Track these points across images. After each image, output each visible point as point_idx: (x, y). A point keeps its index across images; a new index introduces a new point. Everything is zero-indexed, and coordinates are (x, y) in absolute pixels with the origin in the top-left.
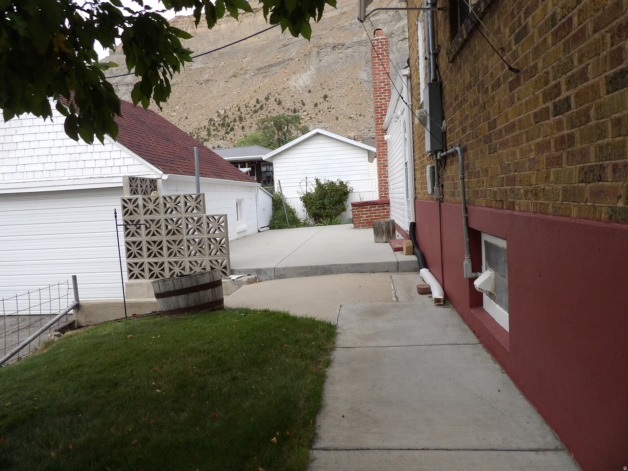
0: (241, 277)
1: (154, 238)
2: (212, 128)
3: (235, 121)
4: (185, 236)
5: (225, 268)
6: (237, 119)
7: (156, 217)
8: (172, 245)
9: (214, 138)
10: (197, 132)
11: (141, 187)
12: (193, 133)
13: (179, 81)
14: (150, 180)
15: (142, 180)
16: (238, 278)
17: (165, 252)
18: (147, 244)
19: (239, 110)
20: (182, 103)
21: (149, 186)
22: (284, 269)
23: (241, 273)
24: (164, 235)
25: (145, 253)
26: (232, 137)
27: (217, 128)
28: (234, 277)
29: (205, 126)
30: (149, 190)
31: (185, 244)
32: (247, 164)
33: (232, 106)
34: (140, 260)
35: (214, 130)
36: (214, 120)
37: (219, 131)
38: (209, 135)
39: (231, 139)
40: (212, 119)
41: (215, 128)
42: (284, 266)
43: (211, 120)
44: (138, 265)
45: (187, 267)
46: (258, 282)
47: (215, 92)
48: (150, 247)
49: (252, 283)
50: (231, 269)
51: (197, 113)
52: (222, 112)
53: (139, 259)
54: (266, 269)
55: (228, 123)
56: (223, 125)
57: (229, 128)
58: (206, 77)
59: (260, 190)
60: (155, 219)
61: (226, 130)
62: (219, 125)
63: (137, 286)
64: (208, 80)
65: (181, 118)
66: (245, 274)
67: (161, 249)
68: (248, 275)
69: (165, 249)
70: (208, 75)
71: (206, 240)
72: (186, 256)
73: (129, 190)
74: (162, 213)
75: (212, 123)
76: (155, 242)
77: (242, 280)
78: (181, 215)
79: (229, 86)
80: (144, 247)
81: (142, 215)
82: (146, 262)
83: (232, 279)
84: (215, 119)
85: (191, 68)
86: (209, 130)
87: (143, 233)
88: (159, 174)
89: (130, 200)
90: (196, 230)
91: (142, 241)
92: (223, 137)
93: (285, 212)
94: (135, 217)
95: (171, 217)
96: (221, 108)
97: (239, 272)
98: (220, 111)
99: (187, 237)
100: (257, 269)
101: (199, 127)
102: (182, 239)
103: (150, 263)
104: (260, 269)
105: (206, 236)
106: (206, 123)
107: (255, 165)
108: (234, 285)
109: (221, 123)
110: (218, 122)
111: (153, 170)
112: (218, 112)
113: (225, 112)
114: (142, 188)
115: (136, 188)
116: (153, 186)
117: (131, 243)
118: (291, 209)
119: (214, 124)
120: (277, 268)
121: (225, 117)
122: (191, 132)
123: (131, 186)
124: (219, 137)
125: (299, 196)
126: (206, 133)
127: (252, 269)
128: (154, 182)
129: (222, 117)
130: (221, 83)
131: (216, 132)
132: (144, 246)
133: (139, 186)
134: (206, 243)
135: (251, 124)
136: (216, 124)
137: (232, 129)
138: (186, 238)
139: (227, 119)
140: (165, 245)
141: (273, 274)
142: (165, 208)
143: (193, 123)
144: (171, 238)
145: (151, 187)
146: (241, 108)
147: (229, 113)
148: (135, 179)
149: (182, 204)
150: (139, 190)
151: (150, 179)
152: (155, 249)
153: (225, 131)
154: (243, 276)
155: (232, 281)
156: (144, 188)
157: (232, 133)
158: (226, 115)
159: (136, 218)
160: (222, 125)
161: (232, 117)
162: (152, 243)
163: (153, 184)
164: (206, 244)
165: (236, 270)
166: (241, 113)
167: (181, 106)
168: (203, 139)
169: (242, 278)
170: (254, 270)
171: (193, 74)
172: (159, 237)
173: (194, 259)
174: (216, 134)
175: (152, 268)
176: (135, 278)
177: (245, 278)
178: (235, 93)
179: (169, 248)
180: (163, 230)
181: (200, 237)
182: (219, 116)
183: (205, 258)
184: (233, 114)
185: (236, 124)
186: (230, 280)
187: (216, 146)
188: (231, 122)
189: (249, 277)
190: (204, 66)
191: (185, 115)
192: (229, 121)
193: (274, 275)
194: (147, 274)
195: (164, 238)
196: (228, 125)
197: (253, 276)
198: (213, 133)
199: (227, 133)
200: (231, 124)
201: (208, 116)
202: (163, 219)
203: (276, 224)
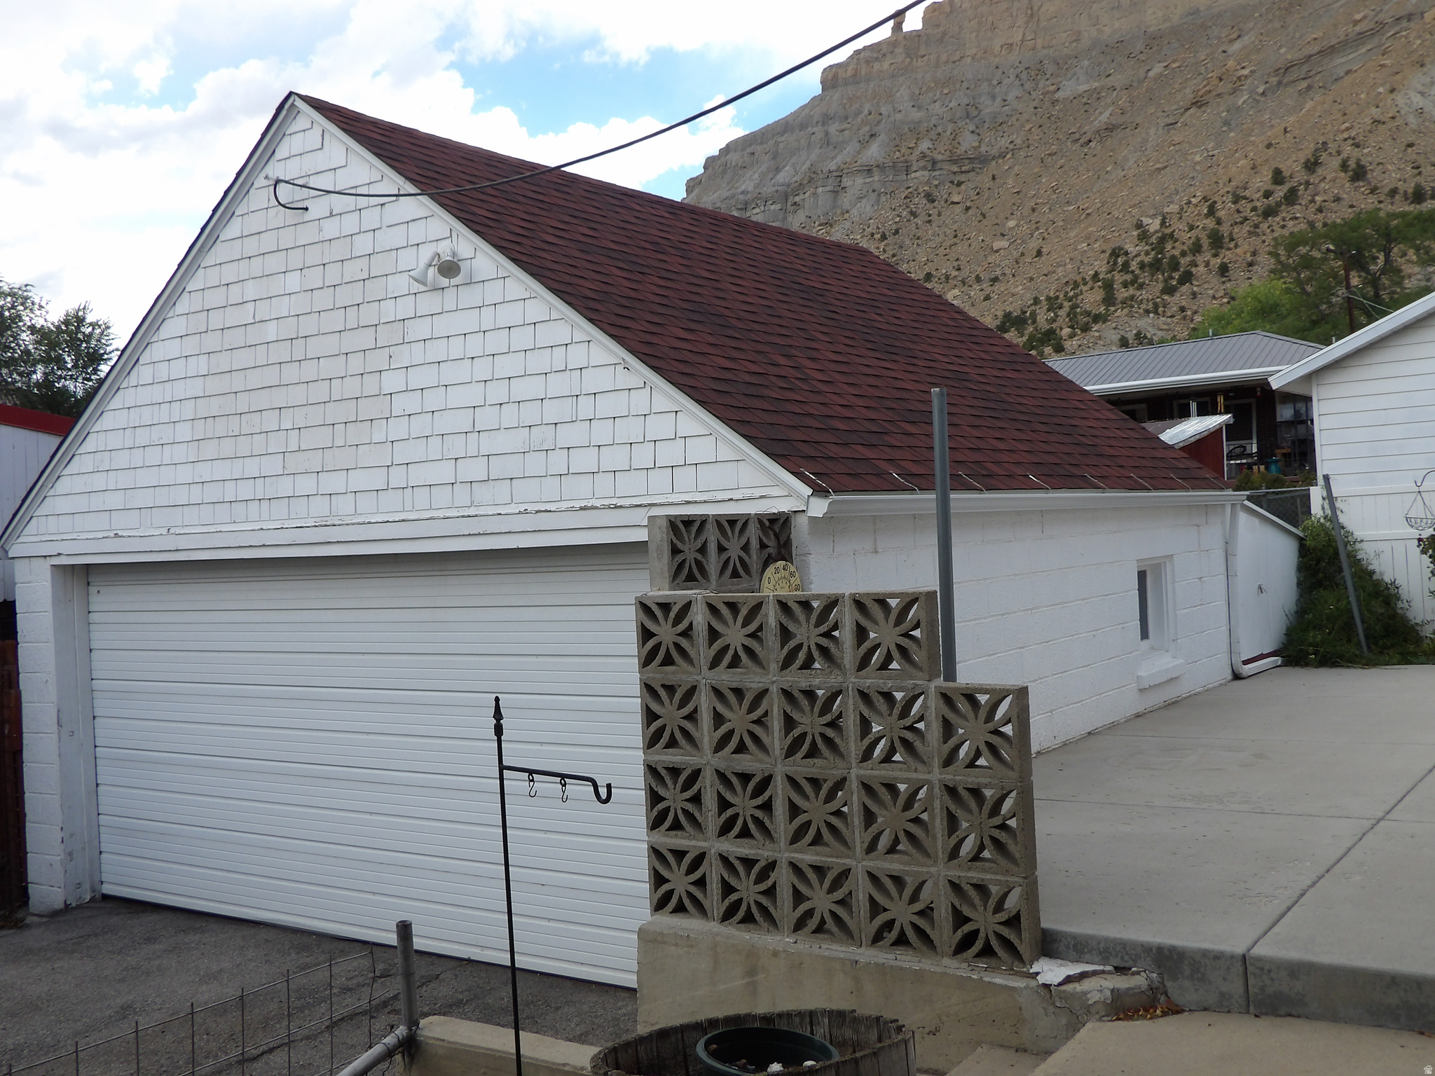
0: (1083, 976)
1: (745, 763)
2: (1119, 278)
3: (1197, 248)
4: (854, 765)
5: (1014, 921)
6: (1205, 242)
7: (752, 679)
8: (807, 797)
9: (1126, 311)
10: (1071, 294)
11: (721, 549)
12: (1057, 297)
13: (1019, 141)
14: (760, 522)
15: (726, 525)
16: (1069, 980)
17: (780, 822)
18: (717, 781)
19: (1212, 211)
20: (1026, 211)
21: (754, 544)
22: (1296, 970)
23: (1087, 956)
24: (777, 752)
25: (710, 816)
26: (1184, 303)
27: (1136, 277)
28: (1051, 972)
29: (1096, 274)
30: (754, 560)
31: (855, 797)
32: (1221, 399)
33: (1189, 203)
34: (693, 843)
35: (1125, 285)
36: (1126, 253)
37: (1141, 287)
38: (1109, 300)
39: (1183, 309)
40: (1120, 248)
41: (1129, 277)
42: (1293, 954)
43: (1115, 253)
44: (687, 860)
45: (861, 897)
46: (1164, 1014)
47: (1131, 162)
48: (729, 796)
49: (1130, 1018)
50: (1045, 932)
51: (1072, 234)
52: (1154, 225)
53: (689, 838)
54: (1205, 953)
55: (1173, 257)
56: (1156, 266)
57: (1176, 275)
58: (1104, 117)
59: (1243, 517)
60: (748, 685)
61: (1166, 281)
62: (1142, 266)
63: (676, 945)
64: (1110, 129)
65: (1023, 254)
66: (1104, 961)
67: (767, 807)
68: (1116, 968)
69: (780, 809)
70: (1107, 113)
71: (937, 790)
72: (858, 849)
73: (666, 568)
74: (774, 667)
75: (1120, 261)
76: (745, 778)
77: (1085, 993)
78: (840, 679)
79: (1177, 139)
80: (709, 793)
81: (705, 668)
82: (713, 851)
83: (1041, 979)
84: (1130, 248)
85: (1057, 96)
86: (1108, 286)
87: (706, 740)
88: (799, 496)
89: (665, 607)
90: (897, 744)
91: (700, 770)
92: (1156, 306)
93: (1353, 599)
94: (680, 674)
95: (804, 685)
96: (1152, 212)
97: (1076, 948)
98: (1146, 221)
99: (862, 772)
100: (1160, 949)
101: (1078, 278)
102: (844, 779)
103: (724, 859)
104: (1173, 949)
105: (937, 775)
106: (1101, 265)
107: (1253, 401)
108: (1051, 1009)
109: (1147, 259)
110: (1139, 259)
111: (781, 483)
112: (1139, 225)
113: (1163, 223)
114: (724, 556)
115: (699, 557)
116: (771, 542)
117: (663, 773)
118: (1378, 583)
119: (1126, 266)
120: (1259, 959)
121: (1162, 240)
122: (1051, 294)
123: (675, 551)
124: (1143, 306)
125: (1415, 533)
126: (1098, 295)
127: (1134, 945)
128: (777, 528)
129: (1154, 239)
130: (1152, 131)
131: (1131, 291)
132: (709, 787)
133: (712, 548)
134: (937, 804)
135: (1254, 254)
136: (1134, 265)
137: (1187, 278)
138: (858, 777)
139: (1168, 246)
140: (780, 792)
141: (1236, 987)
142: (782, 648)
143: (1059, 265)
144: (802, 767)
145: (763, 546)
146: (1219, 206)
147: (1178, 227)
148: (697, 525)
149: (846, 634)
150: (713, 563)
151: (760, 518)
152: (744, 805)
153: (1161, 286)
154: (1095, 973)
155: (1043, 992)
156: (734, 551)
157: (1185, 288)
158: (1168, 231)
159: (684, 677)
160: (1151, 265)
161: (1186, 238)
162: (734, 780)
163: (776, 535)
164: (937, 811)
165: (1064, 935)
166: (1219, 222)
167: (1022, 217)
168: (1088, 314)
169: (1087, 985)
170: (1147, 949)
171: (1061, 115)
172: (761, 761)
173: (887, 865)
174: (1132, 298)
175: (733, 882)
176: (675, 911)
177: (1099, 988)
178: (1198, 158)
179: (794, 810)
180: (776, 734)
181: (914, 775)
182: (1144, 236)
183: (933, 870)
184: (1191, 228)
185: (1200, 259)
186: (1033, 983)
187: (1130, 336)
188: (1183, 254)
189: (1122, 983)
190: (1096, 84)
191: (1034, 244)
192: (1176, 253)
193: (1241, 990)
194: (713, 898)
195: (779, 766)
196: (1174, 265)
197: (1138, 981)
198: (1122, 294)
199: (1170, 290)
200: (1182, 261)
201: (1106, 240)
202: (774, 689)
203: (1311, 645)
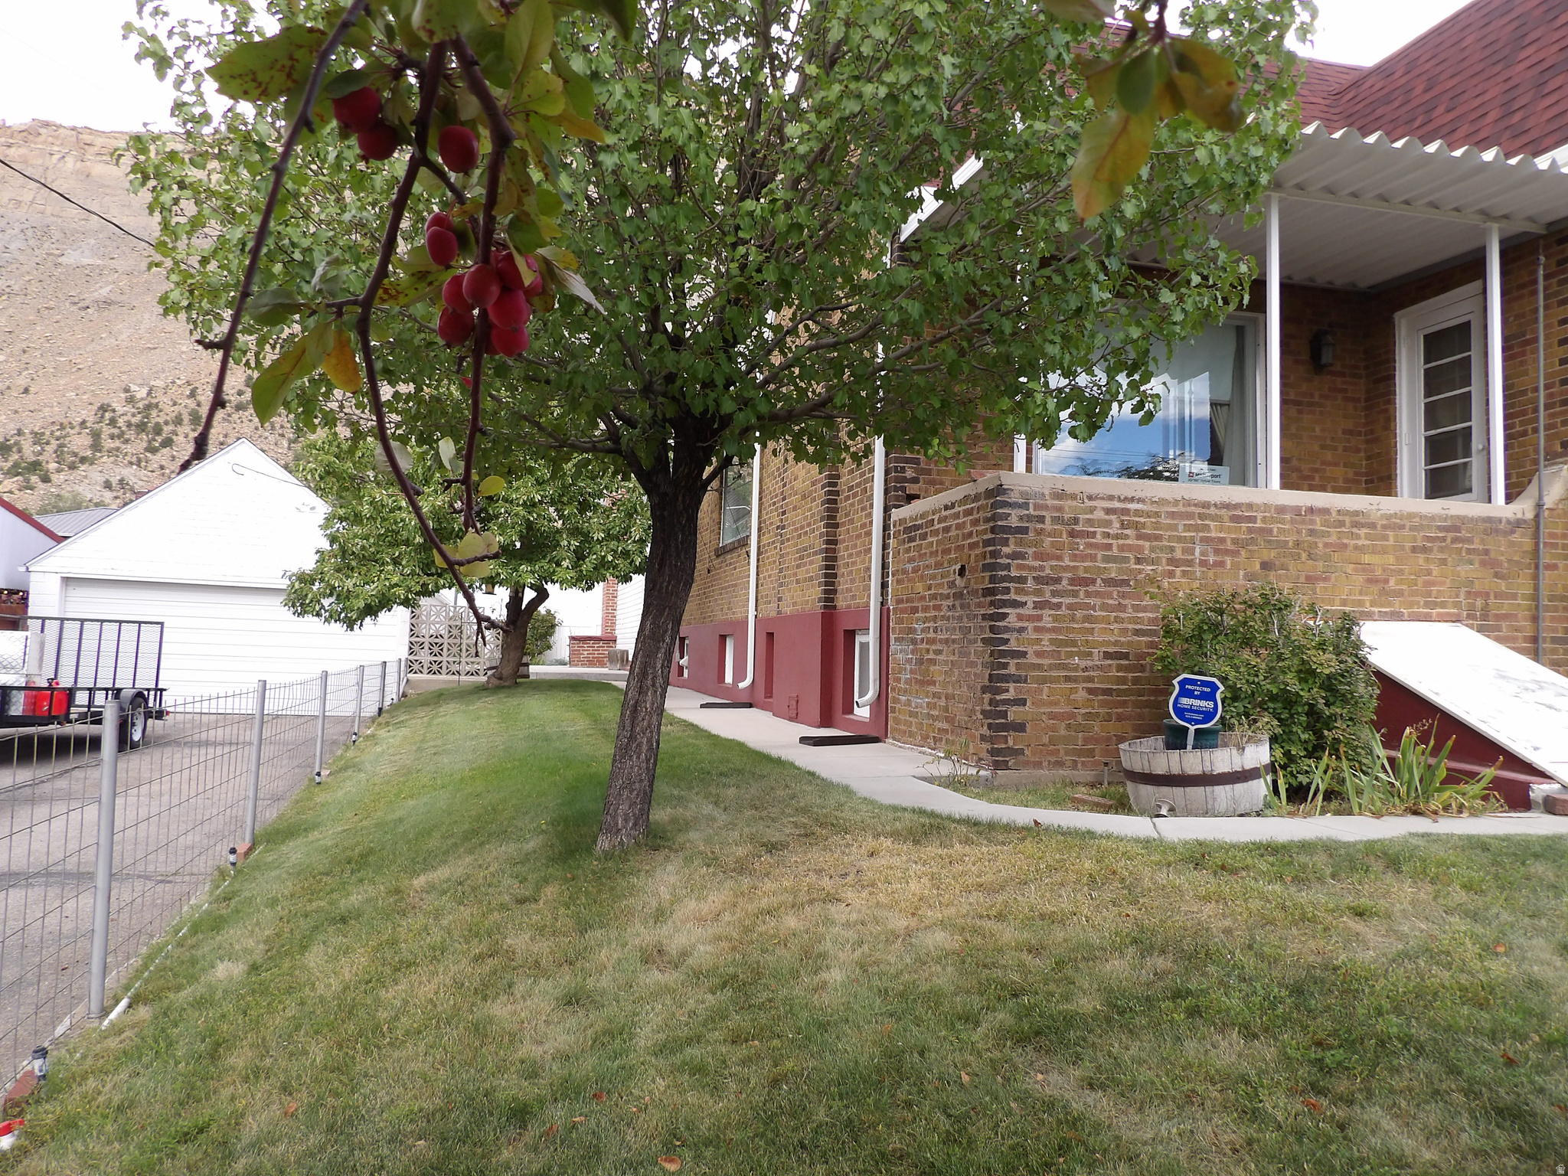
2: (107, 431)
3: (178, 421)
6: (186, 418)
9: (112, 459)
10: (58, 433)
12: (43, 434)
13: (16, 288)
19: (193, 394)
20: (17, 350)
26: (164, 463)
27: (123, 433)
29: (84, 422)
33: (173, 382)
35: (112, 437)
36: (114, 411)
37: (127, 441)
38: (96, 446)
39: (162, 467)
40: (109, 405)
41: (116, 431)
43: (104, 408)
47: (124, 336)
51: (62, 382)
52: (142, 393)
55: (157, 424)
56: (141, 427)
57: (159, 439)
58: (105, 291)
61: (149, 442)
62: (129, 425)
64: (109, 303)
65: (9, 388)
70: (108, 288)
75: (108, 415)
79: (168, 329)
84: (120, 409)
85: (60, 260)
86: (96, 435)
92: (139, 461)
96: (140, 381)
98: (133, 388)
101: (65, 421)
106: (89, 415)
109: (134, 420)
110: (126, 418)
112: (127, 390)
113: (149, 393)
119: (113, 422)
121: (148, 407)
122: (36, 429)
124: (128, 458)
126: (87, 441)
129: (141, 405)
130: (147, 316)
131: (117, 443)
135: (226, 436)
136: (121, 422)
137: (168, 443)
139: (154, 413)
143: (46, 406)
146: (199, 391)
147: (164, 400)
153: (145, 445)
157: (165, 451)
158: (154, 401)
160: (137, 426)
161: (170, 412)
166: (199, 405)
167: (12, 355)
168: (75, 455)
171: (62, 277)
174: (118, 449)
178: (184, 349)
182: (131, 400)
184: (175, 404)
185: (180, 430)
187: (114, 481)
188: (166, 423)
190: (100, 262)
191: (22, 381)
192: (161, 420)
196: (158, 430)
198: (108, 444)
199: (153, 450)
200: (165, 428)
201: (95, 395)
